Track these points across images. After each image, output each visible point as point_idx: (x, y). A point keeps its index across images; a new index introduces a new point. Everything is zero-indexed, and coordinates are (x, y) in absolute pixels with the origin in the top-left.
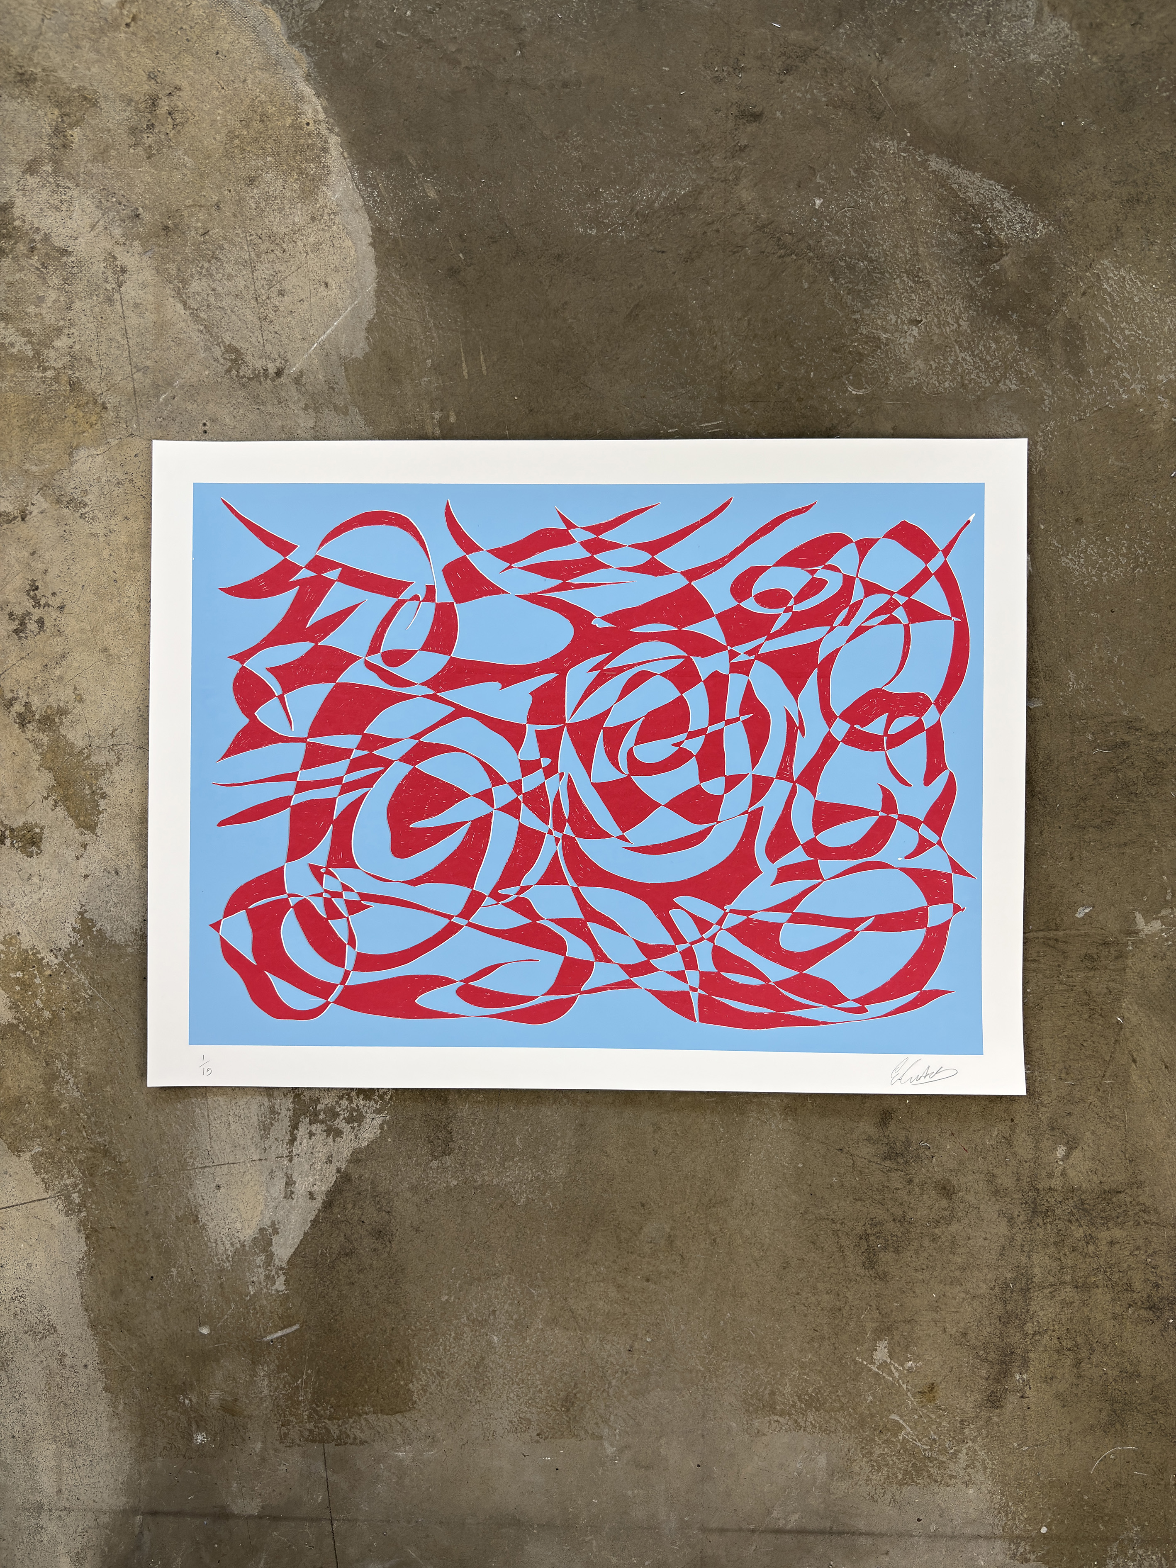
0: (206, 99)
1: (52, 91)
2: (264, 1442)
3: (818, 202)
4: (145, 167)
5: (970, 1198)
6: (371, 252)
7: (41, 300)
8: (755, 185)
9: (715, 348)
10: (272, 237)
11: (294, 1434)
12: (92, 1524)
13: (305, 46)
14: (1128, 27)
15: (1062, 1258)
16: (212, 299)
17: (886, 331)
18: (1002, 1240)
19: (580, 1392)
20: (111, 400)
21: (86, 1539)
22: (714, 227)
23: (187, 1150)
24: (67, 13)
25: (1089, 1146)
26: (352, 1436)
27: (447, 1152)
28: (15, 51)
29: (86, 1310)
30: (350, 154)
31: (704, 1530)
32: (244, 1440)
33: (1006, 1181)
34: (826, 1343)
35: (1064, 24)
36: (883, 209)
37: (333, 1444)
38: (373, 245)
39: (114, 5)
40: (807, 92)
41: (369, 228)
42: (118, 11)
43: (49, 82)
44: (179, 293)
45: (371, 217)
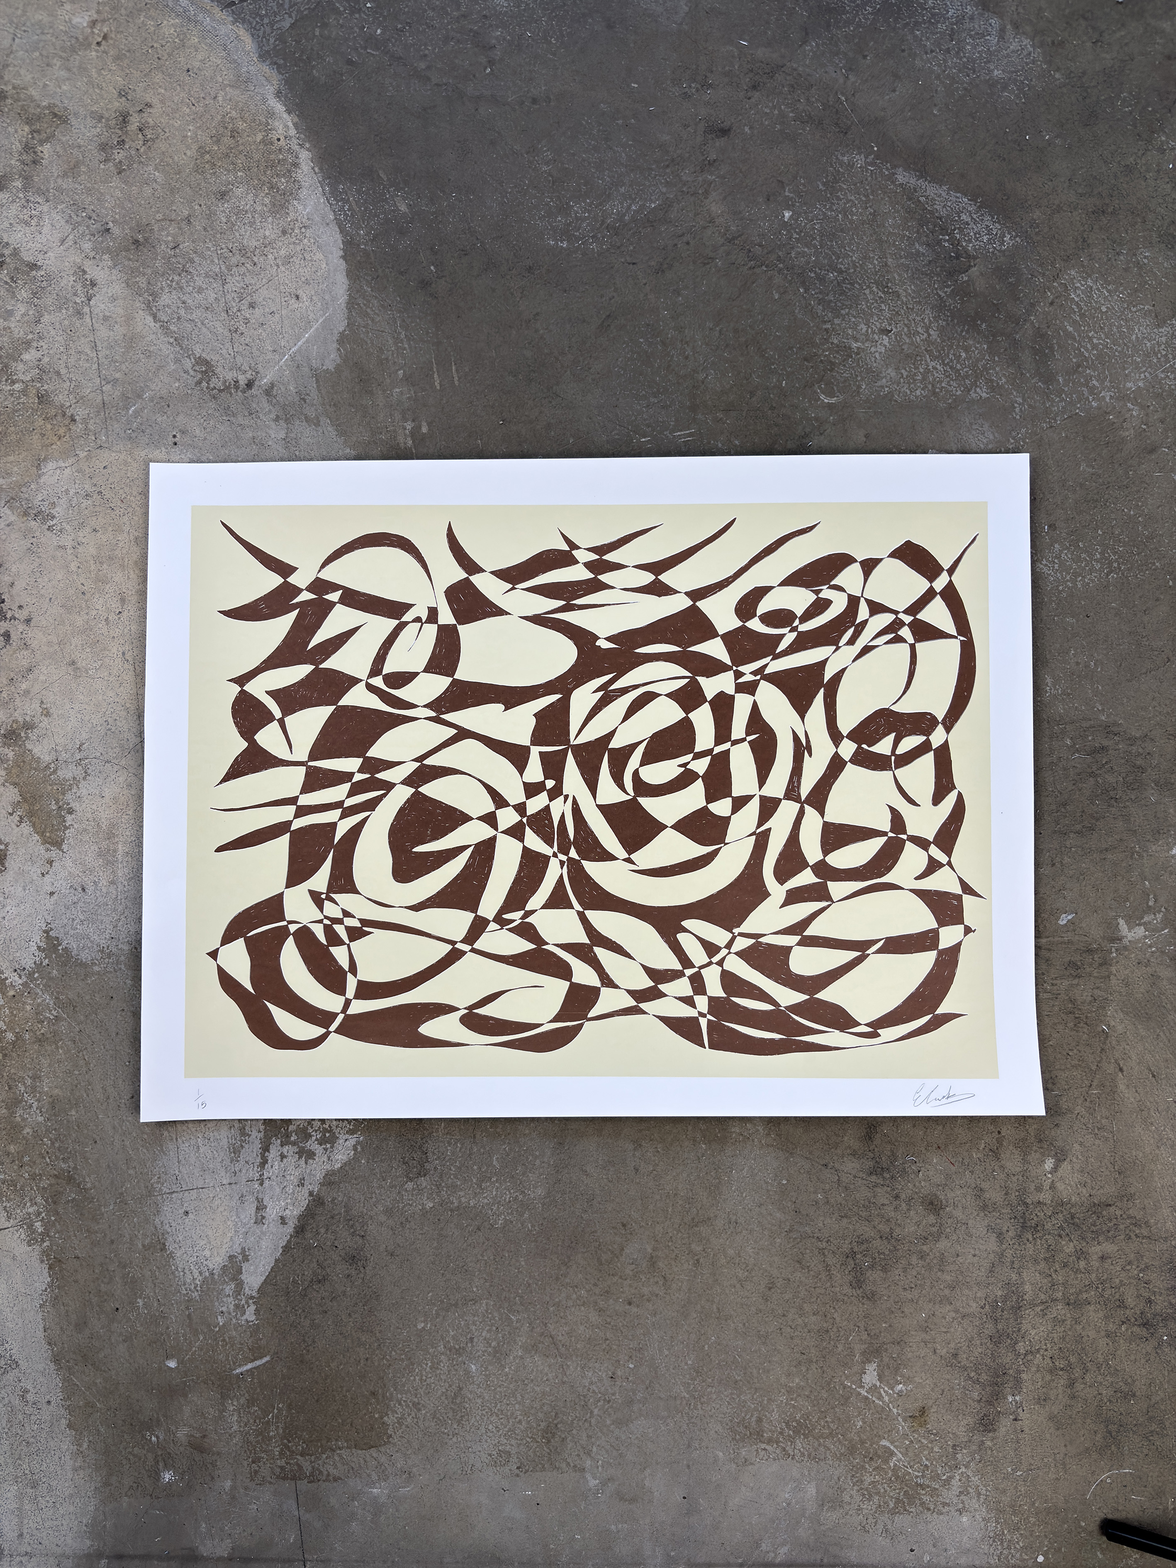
1: (23, 108)
2: (234, 1480)
3: (787, 214)
4: (116, 182)
5: (958, 1213)
6: (342, 265)
7: (10, 313)
9: (687, 358)
10: (243, 251)
11: (265, 1471)
14: (1089, 44)
15: (1054, 1276)
16: (182, 312)
17: (857, 341)
18: (992, 1256)
19: (561, 1422)
20: (80, 412)
22: (685, 239)
23: (155, 1175)
24: (38, 32)
25: (1077, 1158)
26: (325, 1473)
27: (422, 1173)
29: (50, 1344)
30: (321, 169)
32: (213, 1478)
33: (994, 1195)
34: (814, 1366)
35: (1026, 42)
36: (852, 222)
37: (306, 1481)
38: (344, 258)
39: (85, 25)
40: (774, 107)
41: (340, 242)
42: (90, 31)
43: (19, 99)
44: (149, 307)
45: (342, 230)
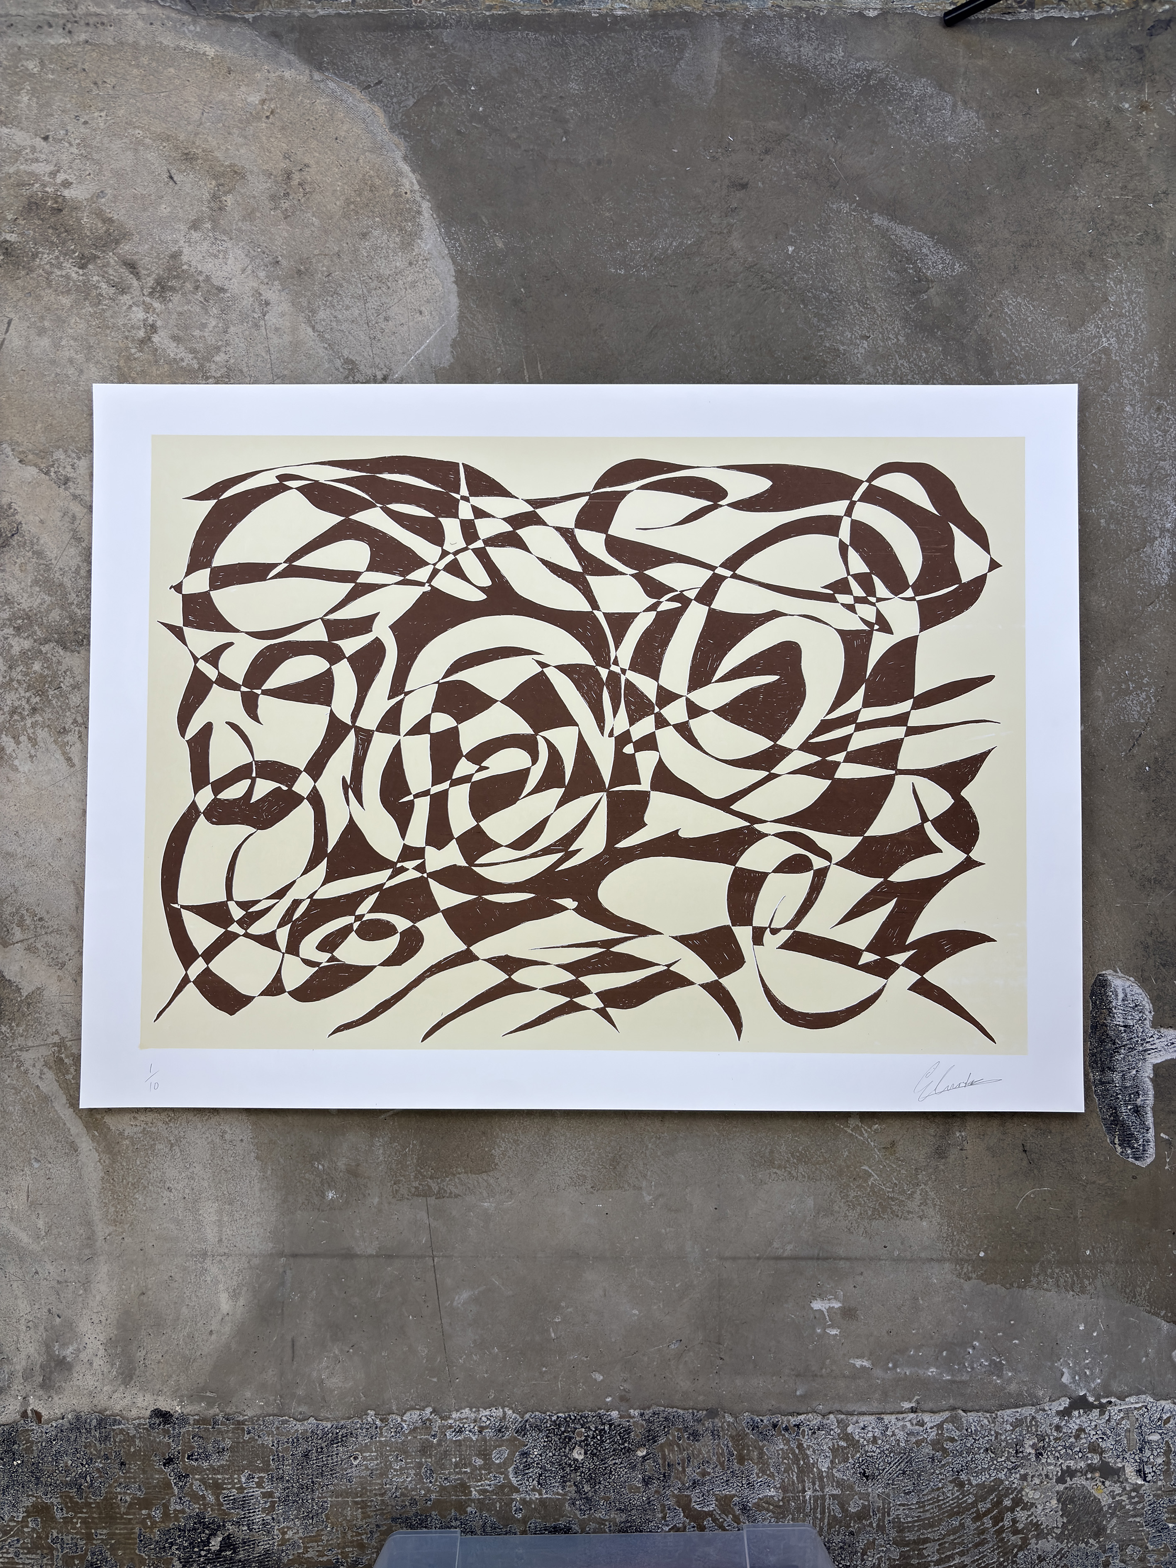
0: (329, 174)
1: (211, 167)
2: (381, 1197)
3: (791, 249)
4: (283, 225)
6: (454, 288)
7: (204, 326)
8: (744, 237)
9: (715, 358)
10: (379, 278)
12: (246, 1266)
13: (403, 134)
14: (1020, 117)
16: (334, 324)
17: (843, 344)
21: (241, 1277)
22: (713, 268)
24: (221, 108)
26: (449, 1191)
28: (182, 137)
30: (438, 216)
31: (722, 1258)
32: (364, 1196)
35: (973, 114)
36: (840, 254)
37: (434, 1197)
38: (456, 282)
39: (257, 102)
40: (781, 167)
41: (453, 270)
42: (261, 107)
43: (208, 160)
44: (309, 321)
45: (454, 262)
